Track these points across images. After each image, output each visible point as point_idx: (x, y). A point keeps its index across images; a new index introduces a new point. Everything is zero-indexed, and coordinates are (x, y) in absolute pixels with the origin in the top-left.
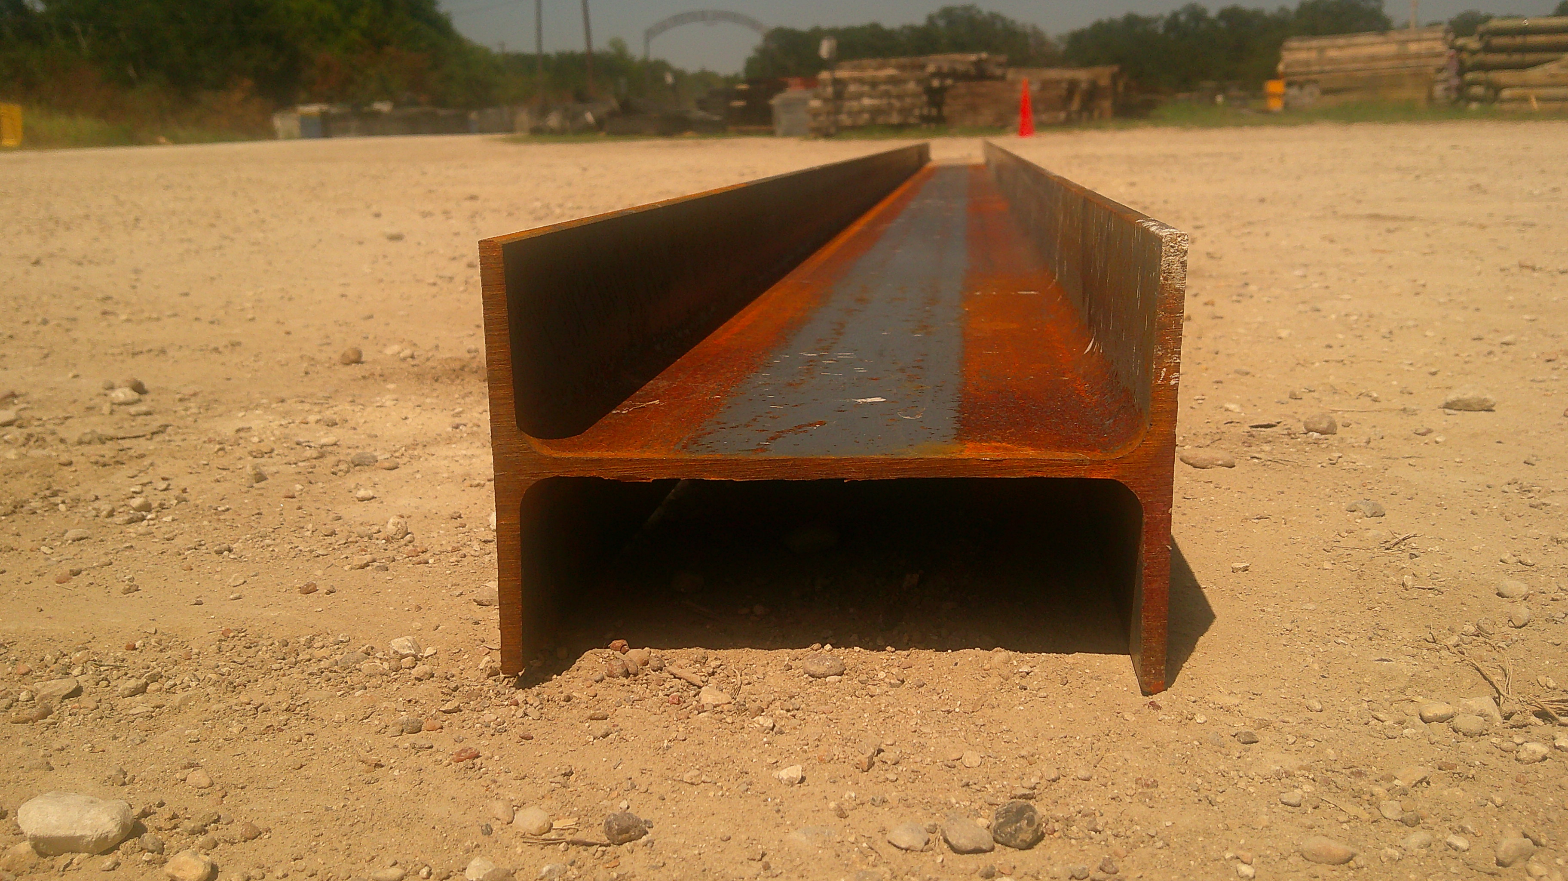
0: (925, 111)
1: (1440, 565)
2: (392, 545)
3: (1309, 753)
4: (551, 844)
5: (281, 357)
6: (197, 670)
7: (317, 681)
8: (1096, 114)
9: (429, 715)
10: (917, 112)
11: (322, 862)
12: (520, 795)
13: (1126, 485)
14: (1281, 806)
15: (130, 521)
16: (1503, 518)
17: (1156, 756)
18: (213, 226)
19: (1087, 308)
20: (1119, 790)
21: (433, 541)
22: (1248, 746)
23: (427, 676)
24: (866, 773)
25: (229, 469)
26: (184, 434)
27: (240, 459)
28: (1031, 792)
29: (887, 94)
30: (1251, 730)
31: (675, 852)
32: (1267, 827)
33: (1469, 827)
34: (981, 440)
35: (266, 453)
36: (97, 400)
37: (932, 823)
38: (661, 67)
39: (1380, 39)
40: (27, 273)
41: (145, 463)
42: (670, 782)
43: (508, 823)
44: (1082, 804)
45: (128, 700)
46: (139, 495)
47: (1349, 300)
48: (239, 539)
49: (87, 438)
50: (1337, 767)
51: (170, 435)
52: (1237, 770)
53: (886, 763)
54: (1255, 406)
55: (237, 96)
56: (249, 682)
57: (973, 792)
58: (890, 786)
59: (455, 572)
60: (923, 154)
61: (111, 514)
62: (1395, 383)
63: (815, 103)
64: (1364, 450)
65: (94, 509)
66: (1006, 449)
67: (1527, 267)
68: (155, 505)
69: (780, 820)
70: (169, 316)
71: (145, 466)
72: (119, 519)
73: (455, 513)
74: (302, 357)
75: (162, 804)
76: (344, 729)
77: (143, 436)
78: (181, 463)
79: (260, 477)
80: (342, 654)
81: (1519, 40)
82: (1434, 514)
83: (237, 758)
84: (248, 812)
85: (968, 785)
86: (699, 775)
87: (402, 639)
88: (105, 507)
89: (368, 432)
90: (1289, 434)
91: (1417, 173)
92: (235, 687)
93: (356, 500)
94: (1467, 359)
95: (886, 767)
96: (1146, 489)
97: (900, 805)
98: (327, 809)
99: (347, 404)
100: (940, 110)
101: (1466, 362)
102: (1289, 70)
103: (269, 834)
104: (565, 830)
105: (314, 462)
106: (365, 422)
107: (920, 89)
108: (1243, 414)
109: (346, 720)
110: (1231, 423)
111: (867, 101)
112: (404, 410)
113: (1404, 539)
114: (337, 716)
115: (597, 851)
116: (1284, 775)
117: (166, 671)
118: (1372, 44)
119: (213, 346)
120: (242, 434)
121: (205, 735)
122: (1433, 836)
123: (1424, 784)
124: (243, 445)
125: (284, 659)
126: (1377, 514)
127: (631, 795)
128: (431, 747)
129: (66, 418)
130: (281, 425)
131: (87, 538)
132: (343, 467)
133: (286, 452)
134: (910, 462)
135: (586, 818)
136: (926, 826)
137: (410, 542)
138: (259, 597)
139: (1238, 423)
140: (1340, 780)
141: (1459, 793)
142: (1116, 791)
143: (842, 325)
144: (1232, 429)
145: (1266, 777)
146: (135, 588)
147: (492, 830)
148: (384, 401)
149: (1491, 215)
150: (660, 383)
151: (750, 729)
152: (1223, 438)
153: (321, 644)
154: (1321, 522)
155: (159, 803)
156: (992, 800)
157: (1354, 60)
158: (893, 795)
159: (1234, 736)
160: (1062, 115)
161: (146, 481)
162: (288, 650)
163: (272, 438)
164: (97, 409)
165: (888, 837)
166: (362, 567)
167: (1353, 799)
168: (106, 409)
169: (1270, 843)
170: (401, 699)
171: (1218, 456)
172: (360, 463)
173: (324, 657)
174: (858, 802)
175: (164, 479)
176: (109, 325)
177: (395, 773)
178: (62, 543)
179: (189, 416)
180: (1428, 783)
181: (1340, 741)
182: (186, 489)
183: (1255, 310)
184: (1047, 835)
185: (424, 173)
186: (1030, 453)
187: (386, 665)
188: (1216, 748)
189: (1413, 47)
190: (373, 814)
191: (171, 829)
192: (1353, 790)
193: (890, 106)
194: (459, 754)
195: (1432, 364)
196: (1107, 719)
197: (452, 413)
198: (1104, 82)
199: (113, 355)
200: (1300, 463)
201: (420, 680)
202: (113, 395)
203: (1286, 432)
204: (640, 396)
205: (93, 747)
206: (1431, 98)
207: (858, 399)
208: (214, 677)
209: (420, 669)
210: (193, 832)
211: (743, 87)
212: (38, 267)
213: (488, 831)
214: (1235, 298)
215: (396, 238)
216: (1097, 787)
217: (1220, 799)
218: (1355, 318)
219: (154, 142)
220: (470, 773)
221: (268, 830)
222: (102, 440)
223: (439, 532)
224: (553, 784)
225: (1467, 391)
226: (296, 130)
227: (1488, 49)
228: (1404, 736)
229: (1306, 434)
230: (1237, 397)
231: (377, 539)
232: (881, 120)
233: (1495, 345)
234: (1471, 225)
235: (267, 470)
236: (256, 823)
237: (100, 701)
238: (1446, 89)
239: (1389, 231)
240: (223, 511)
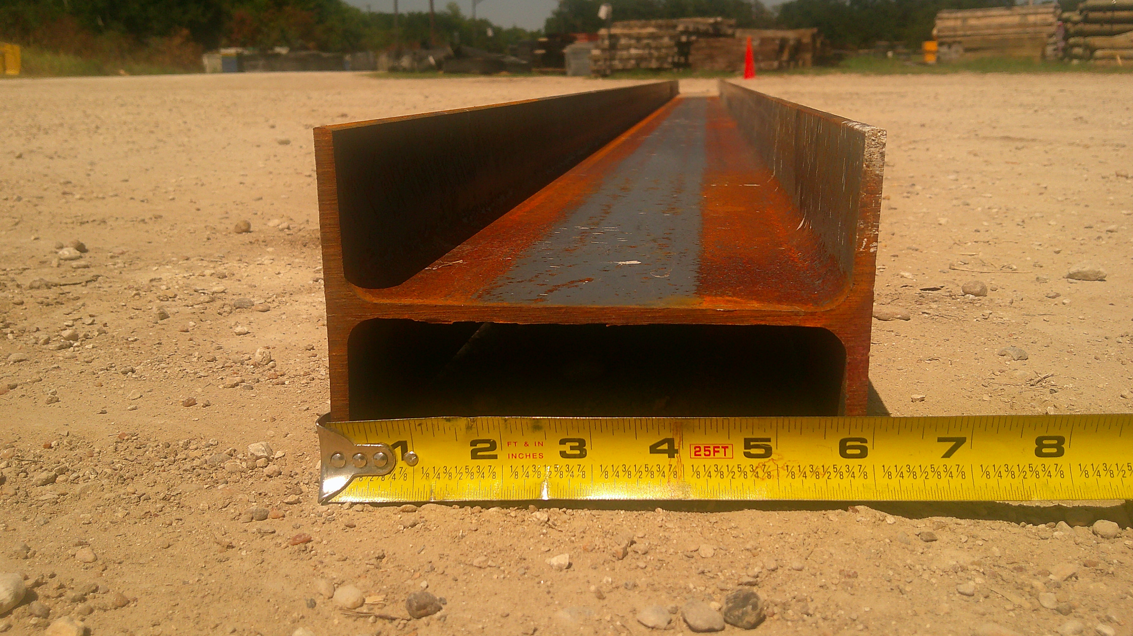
0: (676, 59)
1: (1074, 399)
2: (258, 369)
3: (978, 550)
4: (363, 616)
5: (191, 227)
6: (96, 465)
7: (189, 476)
8: (800, 63)
9: (274, 505)
10: (670, 60)
11: (175, 629)
12: (341, 575)
13: (833, 332)
14: (958, 595)
15: (61, 348)
16: (1120, 363)
17: (855, 552)
18: (152, 132)
19: (799, 195)
20: (826, 579)
21: (291, 367)
22: (929, 543)
23: (276, 474)
24: (621, 561)
25: (141, 309)
26: (111, 283)
27: (150, 301)
28: (755, 580)
29: (648, 46)
30: (931, 530)
31: (463, 626)
32: (948, 613)
33: (1114, 617)
34: (716, 295)
35: (170, 298)
36: (49, 256)
37: (673, 605)
38: (484, 24)
39: (1008, 12)
40: (12, 164)
41: (78, 304)
42: (462, 566)
43: (329, 598)
44: (796, 590)
45: (40, 489)
46: (71, 328)
47: (991, 197)
48: (141, 363)
49: (37, 284)
50: (1003, 563)
51: (100, 283)
52: (921, 564)
53: (637, 552)
54: (924, 274)
55: (177, 41)
56: (136, 475)
57: (708, 579)
58: (640, 572)
59: (304, 391)
60: (674, 90)
61: (47, 342)
62: (1028, 258)
63: (596, 52)
64: (1008, 309)
65: (35, 338)
66: (736, 302)
67: (1122, 176)
68: (81, 335)
69: (550, 600)
70: (112, 196)
71: (78, 306)
72: (52, 346)
73: (309, 345)
74: (206, 227)
75: (53, 576)
76: (207, 516)
77: (80, 283)
78: (106, 304)
79: (164, 316)
80: (211, 454)
81: (1109, 14)
82: (1066, 359)
83: (119, 538)
84: (121, 584)
85: (703, 572)
86: (486, 560)
87: (258, 444)
88: (43, 336)
89: (250, 283)
90: (951, 296)
91: (1036, 108)
92: (125, 480)
93: (234, 334)
94: (1082, 242)
95: (637, 556)
96: (849, 336)
97: (648, 589)
98: (184, 583)
99: (235, 262)
100: (686, 59)
101: (1082, 244)
102: (941, 34)
103: (135, 603)
104: (375, 604)
105: (207, 305)
106: (248, 276)
107: (672, 43)
108: (915, 280)
109: (209, 508)
110: (906, 286)
111: (633, 51)
112: (278, 267)
113: (1045, 378)
114: (202, 505)
115: (399, 623)
116: (959, 569)
117: (72, 466)
118: (1002, 16)
119: (140, 218)
120: (154, 283)
121: (96, 519)
122: (1084, 624)
123: (1074, 579)
124: (154, 292)
125: (166, 458)
126: (1022, 358)
127: (431, 576)
128: (274, 532)
129: (25, 269)
130: (184, 277)
131: (26, 360)
132: (227, 309)
133: (186, 297)
134: (659, 311)
135: (393, 596)
136: (669, 608)
137: (273, 367)
138: (151, 408)
139: (911, 286)
140: (1005, 574)
141: (1102, 586)
142: (824, 580)
143: (609, 207)
144: (907, 291)
145: (945, 570)
146: (56, 399)
147: (315, 604)
148: (263, 260)
149: (1092, 138)
150: (466, 247)
151: (529, 522)
152: (900, 298)
153: (195, 446)
154: (979, 364)
155: (50, 575)
156: (723, 586)
157: (989, 27)
158: (642, 580)
159: (918, 535)
160: (776, 64)
161: (77, 317)
162: (168, 451)
163: (177, 287)
164: (48, 263)
165: (638, 616)
166: (233, 386)
167: (1016, 590)
168: (55, 263)
169: (952, 628)
170: (254, 492)
171: (898, 311)
172: (240, 306)
173: (196, 457)
174: (614, 585)
175: (91, 316)
176: (67, 202)
177: (242, 554)
178: (6, 364)
179: (115, 269)
180: (1077, 578)
181: (1003, 541)
182: (106, 324)
183: (921, 204)
184: (767, 617)
185: (309, 98)
186: (755, 305)
187: (244, 465)
188: (903, 545)
189: (1032, 19)
190: (220, 588)
191: (57, 597)
192: (1016, 582)
193: (650, 54)
194: (294, 539)
195: (1055, 245)
196: (816, 520)
197: (314, 270)
198: (806, 40)
199: (66, 223)
200: (960, 318)
201: (270, 477)
202: (61, 252)
203: (948, 294)
204: (449, 257)
205: (7, 526)
206: (1044, 56)
207: (619, 261)
208: (109, 471)
209: (272, 468)
210: (74, 600)
211: (544, 40)
212: (20, 160)
213: (312, 604)
214: (905, 194)
215: (285, 142)
216: (808, 576)
217: (908, 588)
218: (996, 210)
219: (117, 74)
220: (303, 555)
221: (135, 600)
222: (48, 286)
223: (295, 360)
224: (368, 566)
225: (1086, 266)
226: (219, 67)
227: (1086, 21)
228: (1054, 537)
229: (964, 296)
230: (910, 267)
231: (248, 365)
232: (643, 65)
233: (1102, 232)
234: (1078, 145)
235: (168, 311)
236: (126, 594)
237: (18, 488)
238: (1055, 50)
239: (1017, 148)
240: (132, 341)
